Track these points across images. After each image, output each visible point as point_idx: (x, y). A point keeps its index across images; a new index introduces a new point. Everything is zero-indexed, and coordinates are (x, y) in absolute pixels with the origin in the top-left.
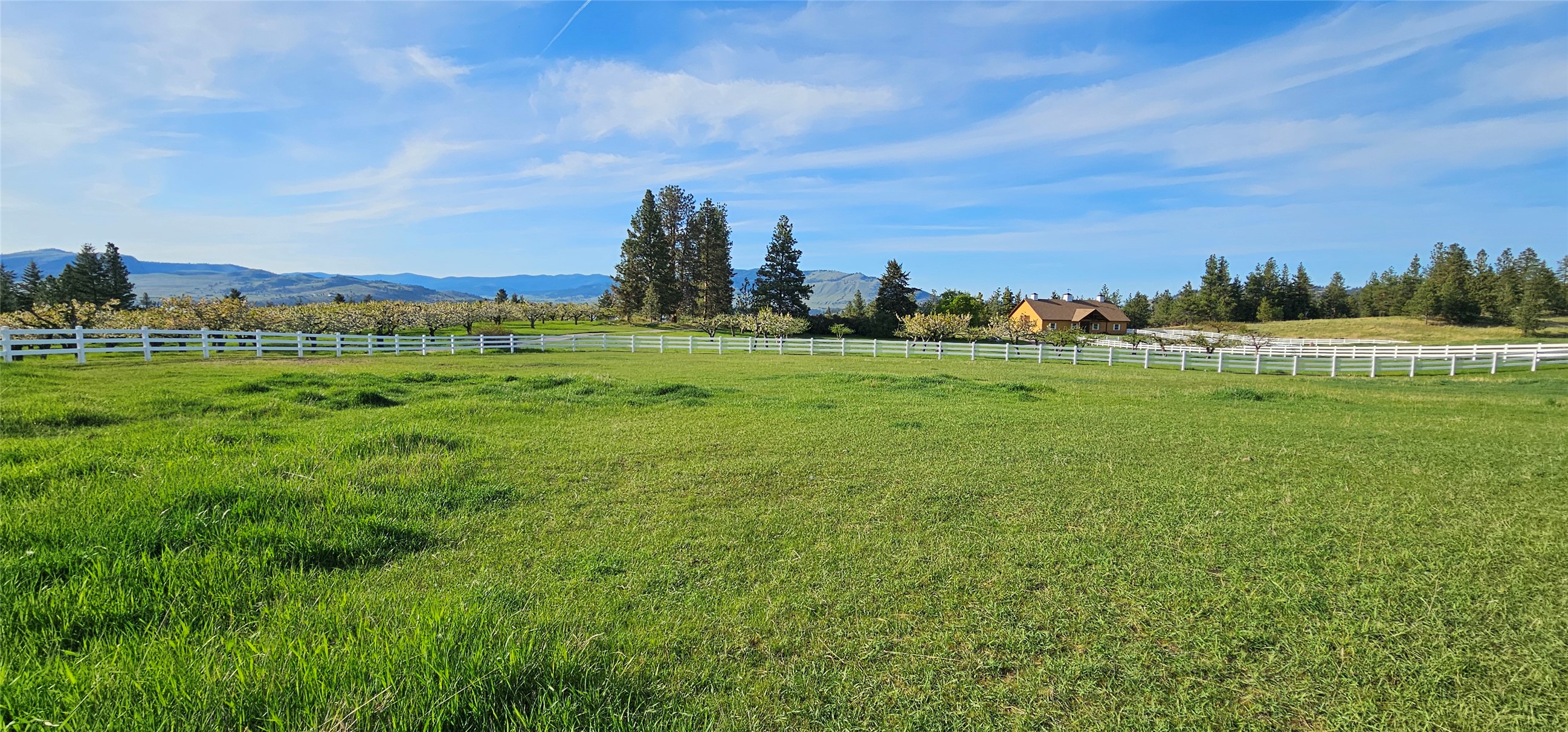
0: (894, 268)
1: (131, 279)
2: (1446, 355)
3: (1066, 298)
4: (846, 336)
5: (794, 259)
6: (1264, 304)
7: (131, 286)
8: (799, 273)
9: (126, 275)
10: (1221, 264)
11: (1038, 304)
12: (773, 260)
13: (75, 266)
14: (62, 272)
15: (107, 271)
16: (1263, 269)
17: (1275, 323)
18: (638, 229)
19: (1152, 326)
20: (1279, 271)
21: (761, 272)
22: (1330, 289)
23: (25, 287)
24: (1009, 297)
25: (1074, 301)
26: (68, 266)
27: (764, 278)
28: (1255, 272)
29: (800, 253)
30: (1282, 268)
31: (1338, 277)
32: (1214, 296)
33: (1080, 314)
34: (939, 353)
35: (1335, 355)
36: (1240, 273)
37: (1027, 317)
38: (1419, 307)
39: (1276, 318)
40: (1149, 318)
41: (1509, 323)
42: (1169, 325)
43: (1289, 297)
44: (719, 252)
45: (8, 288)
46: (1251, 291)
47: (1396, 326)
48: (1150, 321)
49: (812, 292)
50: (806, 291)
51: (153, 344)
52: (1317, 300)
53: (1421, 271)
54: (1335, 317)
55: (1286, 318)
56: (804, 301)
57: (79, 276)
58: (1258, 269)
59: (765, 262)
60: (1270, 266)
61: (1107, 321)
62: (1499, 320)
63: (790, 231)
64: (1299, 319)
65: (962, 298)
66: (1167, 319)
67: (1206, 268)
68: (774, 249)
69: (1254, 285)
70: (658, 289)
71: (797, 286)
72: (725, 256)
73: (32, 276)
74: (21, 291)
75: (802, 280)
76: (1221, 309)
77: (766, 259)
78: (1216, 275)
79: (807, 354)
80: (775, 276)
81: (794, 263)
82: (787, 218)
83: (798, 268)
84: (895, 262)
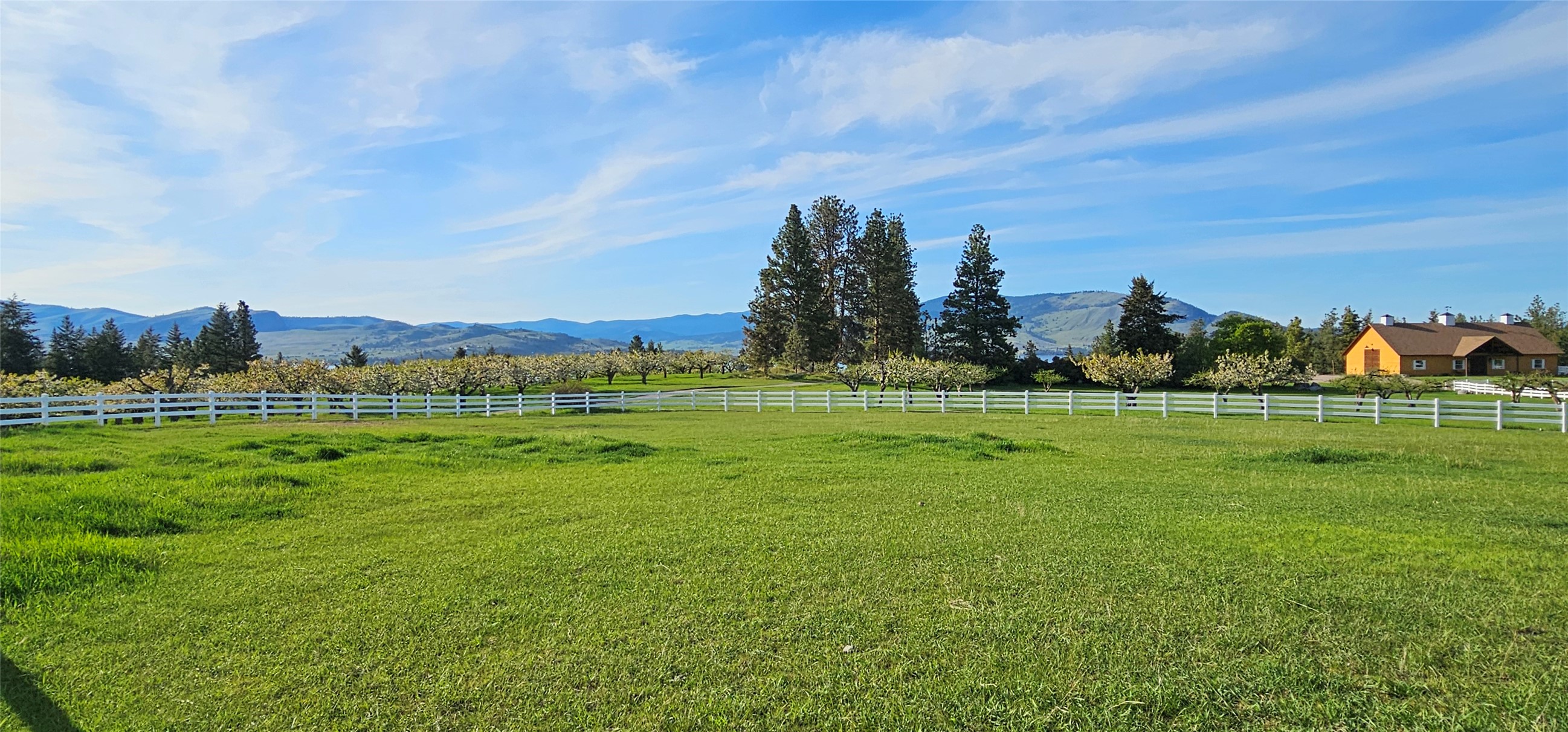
0: (1142, 287)
1: (258, 338)
3: (1442, 319)
4: (1056, 385)
5: (993, 283)
7: (258, 346)
8: (1001, 301)
9: (254, 334)
12: (962, 284)
13: (210, 327)
14: (198, 334)
15: (238, 331)
18: (780, 254)
21: (949, 301)
23: (168, 350)
26: (205, 327)
27: (953, 310)
29: (1002, 273)
33: (1468, 345)
34: (1265, 411)
37: (1375, 352)
45: (153, 352)
49: (1019, 326)
50: (1012, 325)
51: (269, 407)
56: (1009, 340)
57: (214, 337)
61: (1518, 354)
63: (987, 245)
65: (1249, 327)
68: (965, 271)
70: (804, 329)
71: (998, 318)
73: (174, 339)
74: (164, 355)
75: (1005, 309)
77: (956, 284)
79: (1021, 412)
80: (968, 307)
81: (994, 288)
82: (982, 229)
83: (999, 293)
84: (1142, 277)
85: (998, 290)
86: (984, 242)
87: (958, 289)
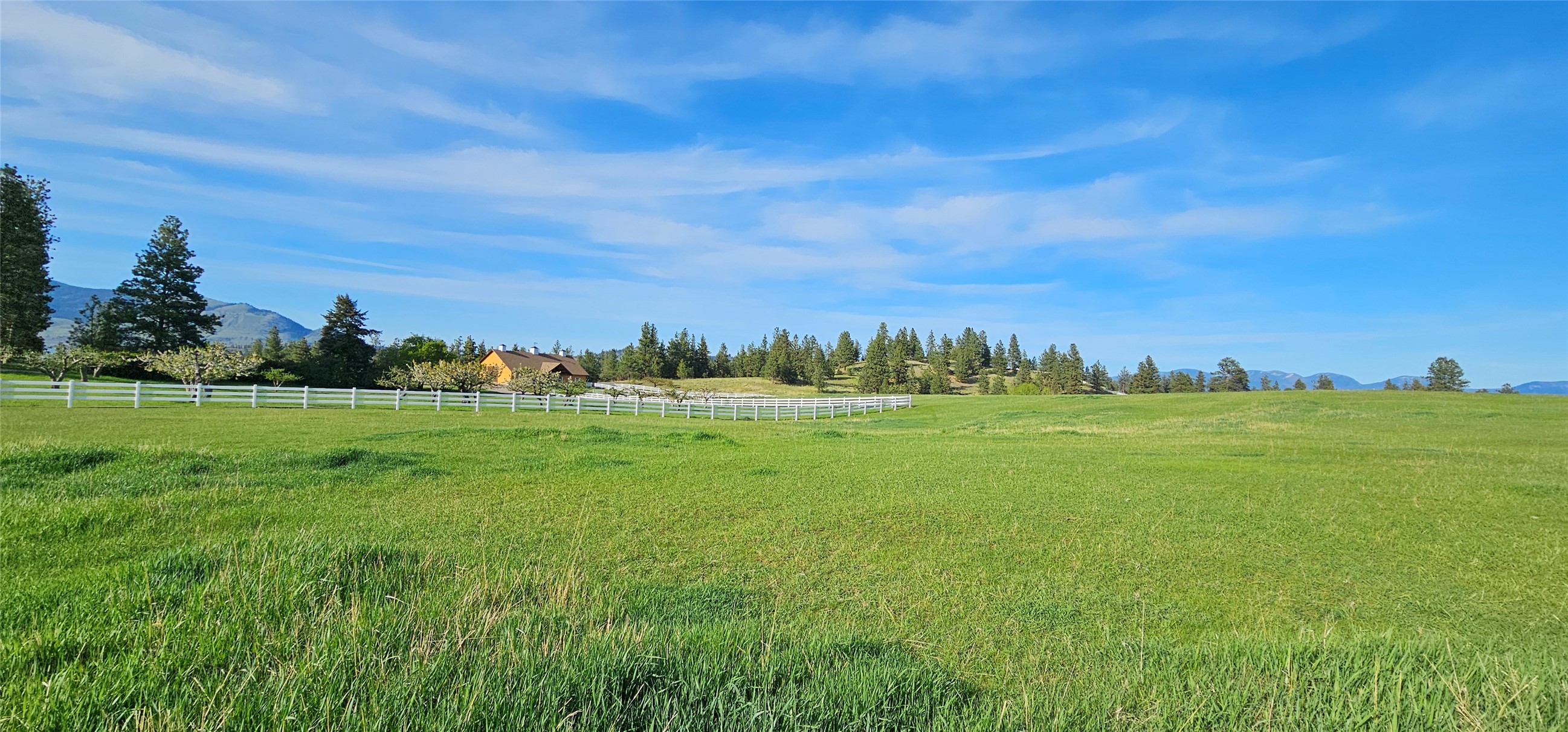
2: (829, 405)
3: (532, 351)
4: (287, 383)
5: (190, 278)
6: (682, 365)
8: (196, 297)
10: (652, 330)
11: (506, 355)
12: (148, 274)
16: (679, 336)
17: (689, 380)
19: (602, 380)
20: (689, 339)
21: (125, 289)
22: (719, 357)
24: (471, 346)
25: (540, 354)
27: (127, 298)
28: (674, 339)
29: (200, 270)
30: (691, 337)
31: (724, 347)
32: (647, 357)
35: (776, 405)
36: (665, 339)
38: (769, 371)
39: (689, 376)
40: (600, 373)
41: (811, 384)
42: (616, 380)
43: (696, 360)
44: (30, 250)
46: (672, 354)
47: (758, 384)
48: (601, 376)
49: (220, 324)
50: (208, 322)
52: (712, 364)
53: (768, 346)
54: (723, 377)
55: (696, 376)
58: (676, 337)
59: (132, 276)
60: (685, 334)
62: (807, 382)
63: (183, 239)
64: (703, 377)
65: (433, 345)
66: (614, 374)
67: (642, 333)
68: (151, 260)
69: (674, 349)
71: (191, 314)
72: (44, 258)
75: (202, 306)
76: (655, 368)
77: (135, 273)
78: (649, 337)
80: (154, 298)
81: (189, 283)
82: (178, 222)
83: (195, 290)
84: (347, 296)
85: (194, 287)
86: (180, 236)
87: (140, 278)
